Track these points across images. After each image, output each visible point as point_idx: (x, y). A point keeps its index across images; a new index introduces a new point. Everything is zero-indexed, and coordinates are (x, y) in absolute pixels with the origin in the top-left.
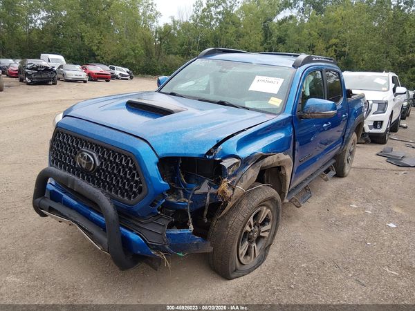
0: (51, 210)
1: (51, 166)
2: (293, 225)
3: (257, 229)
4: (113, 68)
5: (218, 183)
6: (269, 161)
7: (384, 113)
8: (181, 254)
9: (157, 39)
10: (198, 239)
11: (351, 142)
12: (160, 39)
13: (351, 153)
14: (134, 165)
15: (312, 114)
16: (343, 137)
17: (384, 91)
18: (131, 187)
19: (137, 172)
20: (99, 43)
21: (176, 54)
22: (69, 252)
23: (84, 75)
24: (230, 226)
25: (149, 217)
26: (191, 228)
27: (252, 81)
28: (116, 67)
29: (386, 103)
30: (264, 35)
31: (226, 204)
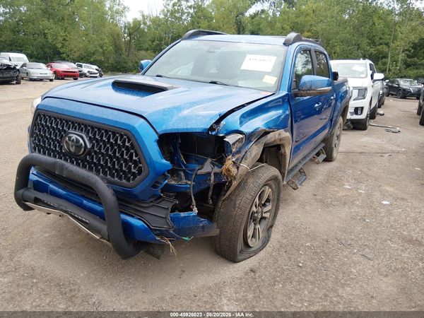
0: (37, 201)
1: (32, 152)
2: (290, 207)
3: (260, 210)
4: (81, 66)
5: (221, 162)
6: (272, 137)
7: (364, 98)
8: (186, 238)
9: (126, 35)
10: (204, 221)
11: (338, 125)
12: (130, 35)
13: (338, 137)
14: (132, 144)
15: (308, 92)
16: (331, 120)
17: (363, 78)
18: (130, 168)
19: (135, 152)
20: (64, 40)
21: (147, 50)
22: (59, 248)
23: (50, 73)
24: (237, 205)
25: (150, 200)
26: (195, 210)
27: (243, 60)
28: (83, 65)
29: (366, 89)
30: (237, 29)
31: (231, 183)
